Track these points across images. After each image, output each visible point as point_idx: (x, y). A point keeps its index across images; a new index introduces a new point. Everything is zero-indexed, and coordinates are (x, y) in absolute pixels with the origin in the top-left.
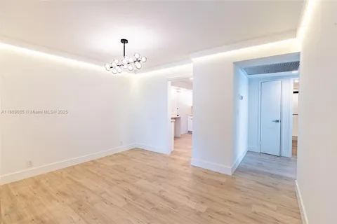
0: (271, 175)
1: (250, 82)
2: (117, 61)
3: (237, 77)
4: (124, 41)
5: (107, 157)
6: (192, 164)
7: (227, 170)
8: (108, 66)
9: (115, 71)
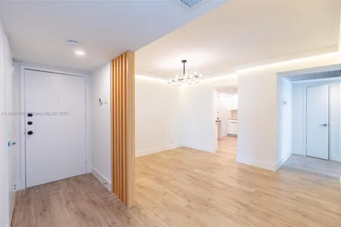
0: (317, 174)
1: (294, 86)
2: (177, 76)
3: (280, 84)
4: (184, 61)
5: (164, 152)
6: (237, 161)
7: (272, 166)
8: (170, 81)
9: (175, 84)
